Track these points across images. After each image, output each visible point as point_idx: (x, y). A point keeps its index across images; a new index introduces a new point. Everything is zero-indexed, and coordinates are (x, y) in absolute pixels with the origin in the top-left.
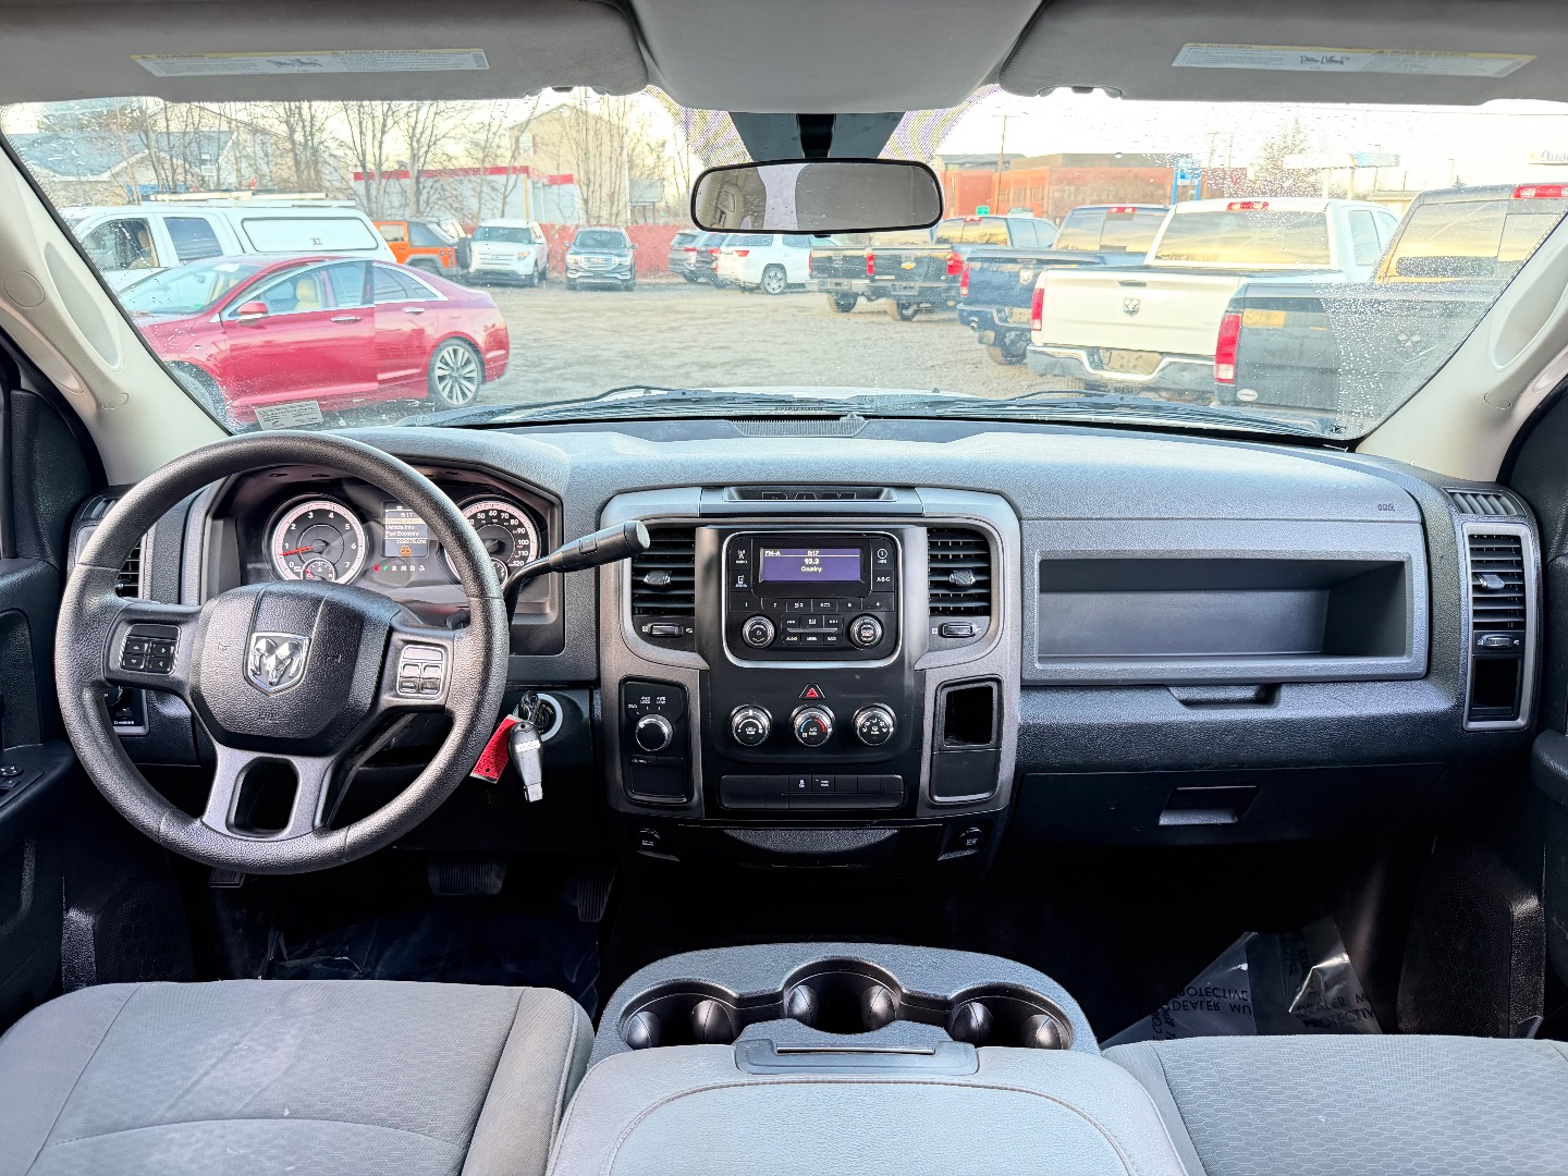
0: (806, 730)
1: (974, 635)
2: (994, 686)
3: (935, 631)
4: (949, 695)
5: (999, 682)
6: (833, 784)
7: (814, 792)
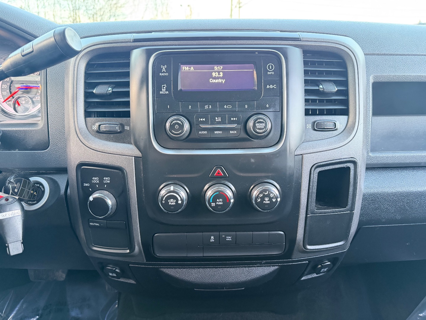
0: (214, 201)
1: (336, 130)
2: (351, 166)
3: (310, 126)
4: (320, 173)
5: (354, 163)
6: (235, 238)
7: (221, 245)
